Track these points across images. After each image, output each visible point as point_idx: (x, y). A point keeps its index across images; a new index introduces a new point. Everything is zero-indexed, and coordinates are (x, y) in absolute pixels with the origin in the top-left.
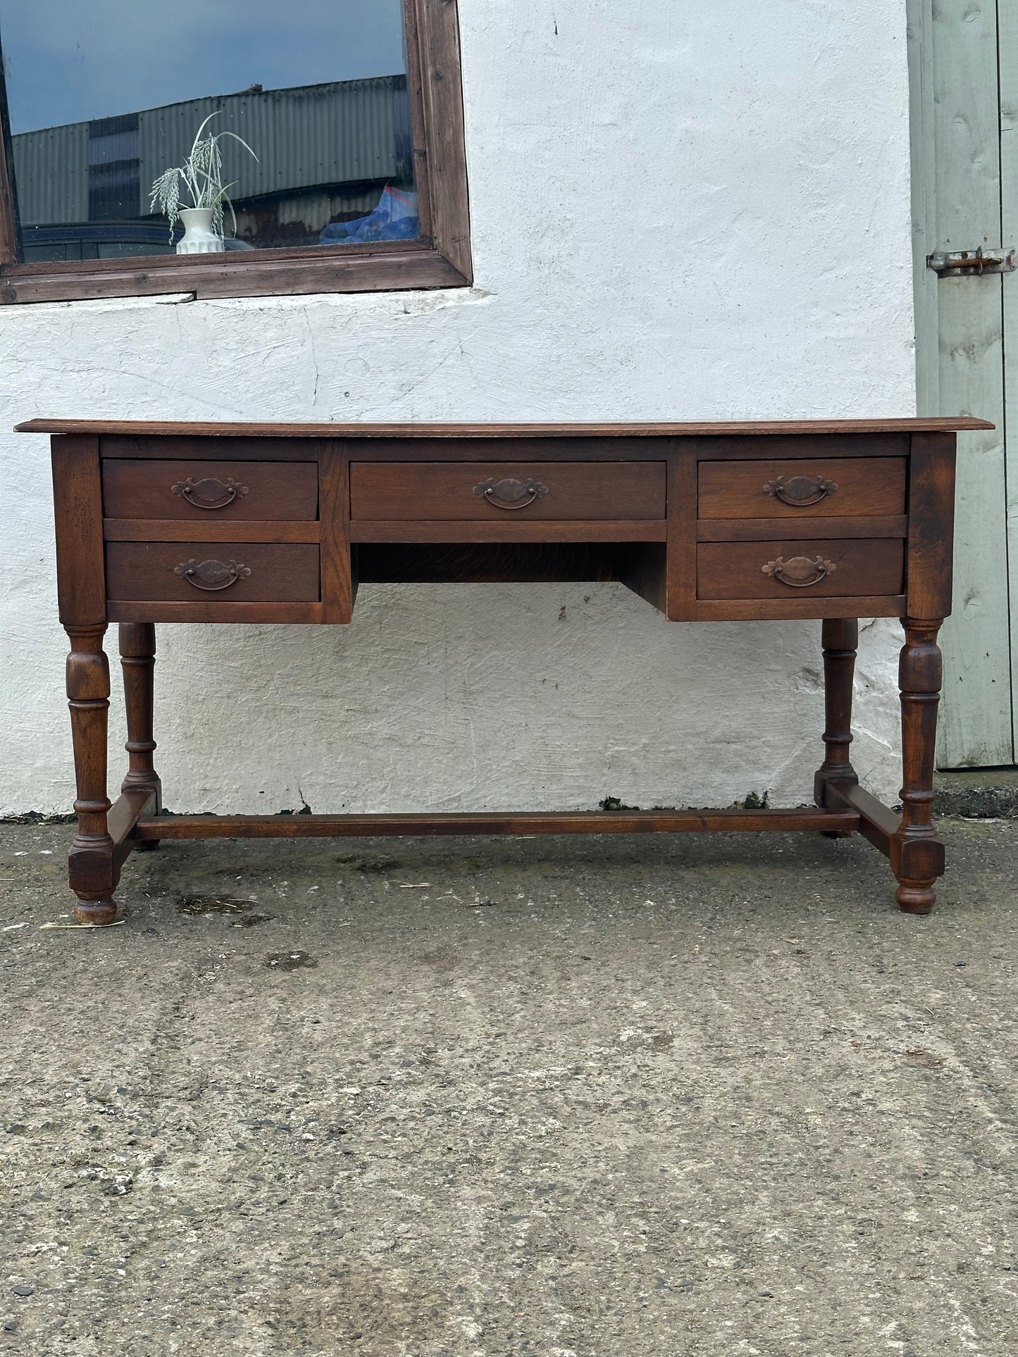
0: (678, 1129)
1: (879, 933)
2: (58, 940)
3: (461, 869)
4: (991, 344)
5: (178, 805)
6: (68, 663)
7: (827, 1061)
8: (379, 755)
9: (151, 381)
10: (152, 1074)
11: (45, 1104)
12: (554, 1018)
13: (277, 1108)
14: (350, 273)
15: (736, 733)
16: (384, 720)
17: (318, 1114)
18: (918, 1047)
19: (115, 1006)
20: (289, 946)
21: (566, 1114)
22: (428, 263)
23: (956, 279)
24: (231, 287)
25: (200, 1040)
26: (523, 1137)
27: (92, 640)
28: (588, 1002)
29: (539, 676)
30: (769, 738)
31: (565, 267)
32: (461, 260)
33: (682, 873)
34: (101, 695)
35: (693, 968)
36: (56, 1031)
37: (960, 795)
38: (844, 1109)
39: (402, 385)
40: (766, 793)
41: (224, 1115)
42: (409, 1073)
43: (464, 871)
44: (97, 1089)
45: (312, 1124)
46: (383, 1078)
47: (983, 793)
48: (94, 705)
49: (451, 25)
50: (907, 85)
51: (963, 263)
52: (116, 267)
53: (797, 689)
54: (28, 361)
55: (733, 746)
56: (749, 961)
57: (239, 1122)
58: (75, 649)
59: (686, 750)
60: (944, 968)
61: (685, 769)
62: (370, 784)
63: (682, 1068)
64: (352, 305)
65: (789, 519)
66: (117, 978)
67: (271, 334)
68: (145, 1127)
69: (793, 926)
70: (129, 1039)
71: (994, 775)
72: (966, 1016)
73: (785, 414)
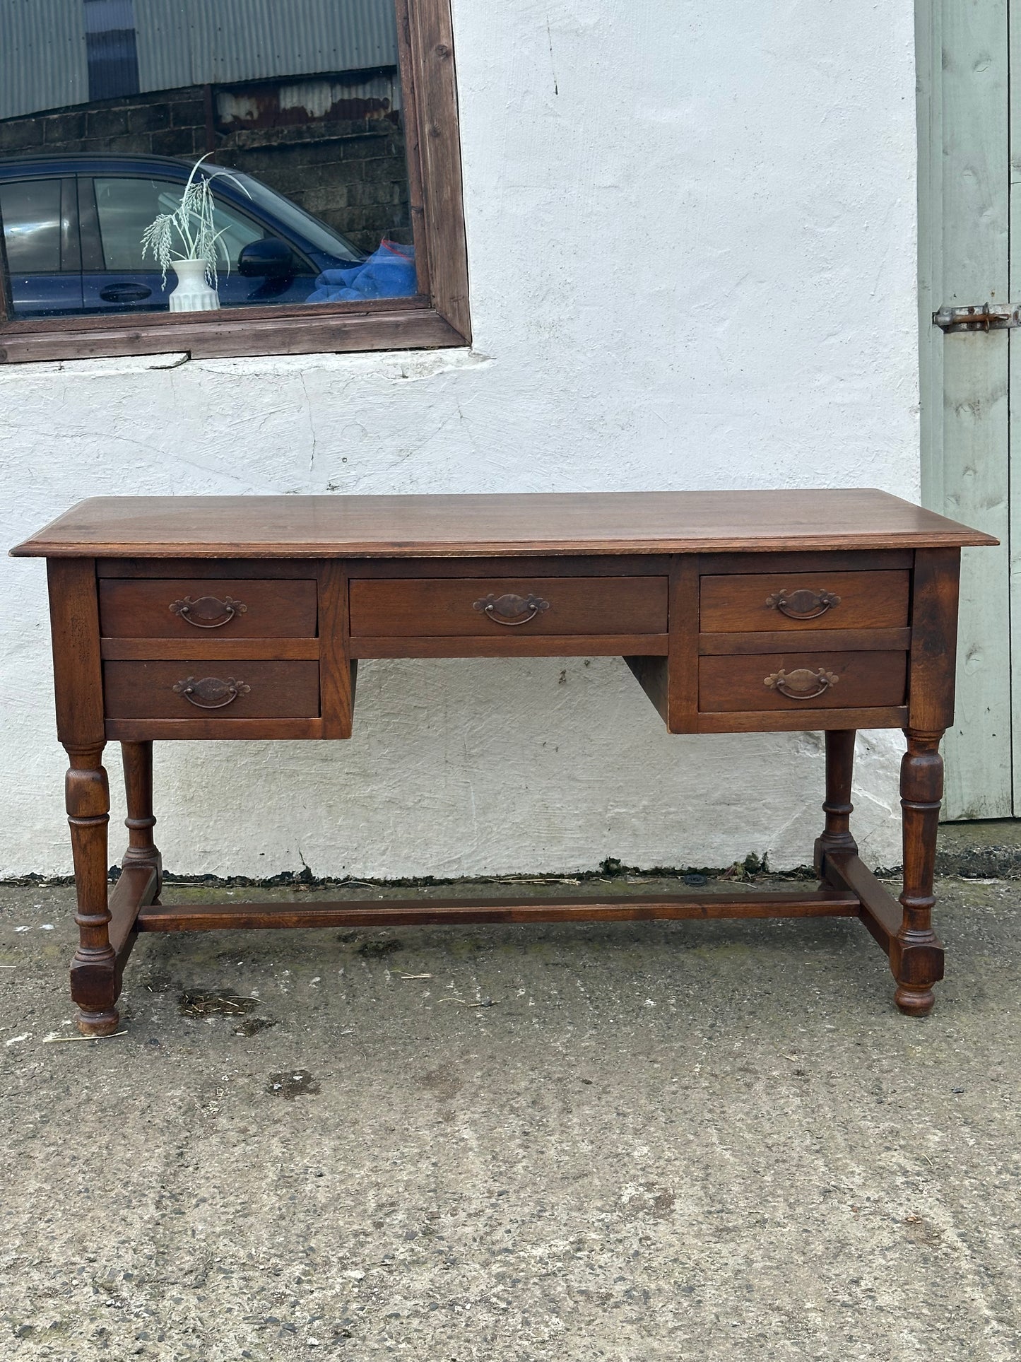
0: (680, 1333)
1: (878, 1045)
2: (61, 1058)
3: (462, 951)
4: (996, 400)
5: (178, 867)
6: (68, 780)
7: (827, 1234)
8: (379, 817)
9: (146, 446)
10: (158, 1252)
11: (52, 1293)
12: (556, 1169)
13: (280, 1299)
14: (347, 332)
15: (736, 795)
16: (384, 783)
17: (323, 1309)
18: (917, 1213)
19: (120, 1153)
20: (291, 1064)
21: (569, 1310)
22: (426, 322)
23: (962, 335)
24: (226, 347)
25: (204, 1200)
26: (526, 1343)
27: (91, 757)
28: (590, 1147)
29: (539, 740)
30: (769, 800)
31: (565, 331)
32: (460, 320)
33: (682, 956)
34: (100, 812)
35: (695, 1096)
36: (61, 1189)
37: (959, 856)
38: (844, 1305)
39: (401, 450)
40: (766, 854)
41: (230, 1310)
42: (412, 1250)
43: (465, 954)
44: (103, 1275)
45: (317, 1323)
46: (386, 1257)
47: (982, 854)
48: (94, 822)
49: (448, 81)
50: (915, 146)
51: (970, 318)
52: (108, 325)
53: (798, 752)
54: (19, 426)
55: (733, 808)
56: (749, 1086)
57: (244, 1319)
58: (74, 766)
59: (686, 812)
60: (943, 1097)
61: (685, 831)
62: (370, 847)
63: (684, 1244)
64: (349, 369)
65: (793, 632)
66: (120, 1109)
67: (267, 399)
68: (152, 1330)
69: (793, 1035)
70: (134, 1203)
71: (993, 829)
72: (964, 1168)
73: (787, 480)
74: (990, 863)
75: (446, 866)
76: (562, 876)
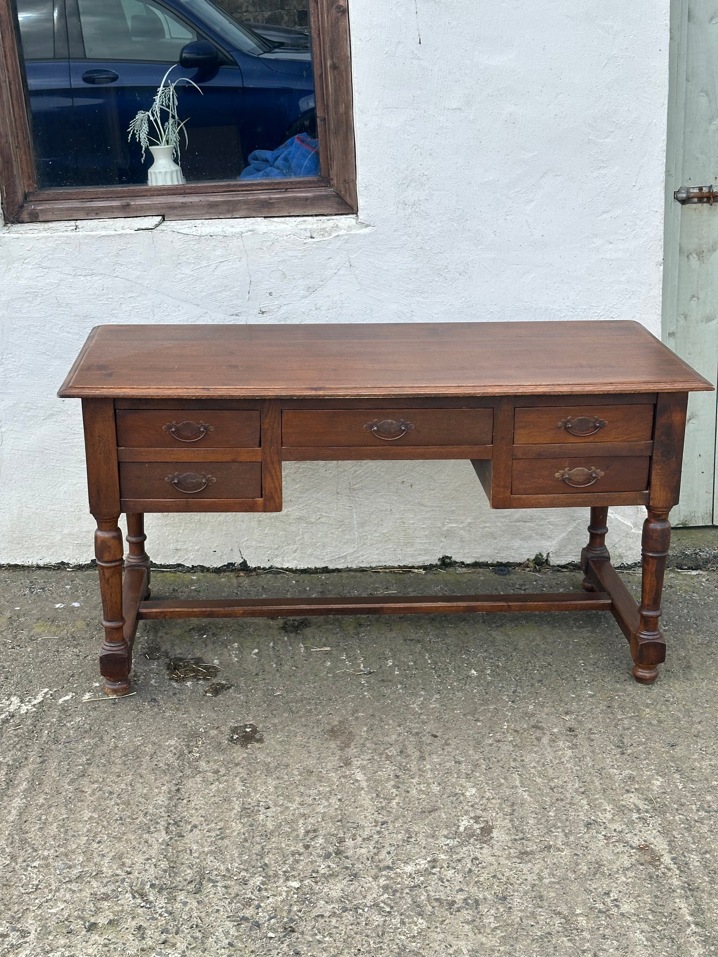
0: (499, 932)
1: (622, 708)
2: (95, 714)
3: (350, 628)
4: (715, 250)
6: (96, 538)
7: (589, 857)
8: (293, 528)
9: (135, 283)
10: (170, 867)
11: (106, 897)
12: (417, 805)
13: (248, 903)
14: (272, 203)
15: (530, 516)
16: (296, 506)
17: (276, 911)
18: (645, 841)
19: (141, 790)
20: (244, 718)
21: (429, 913)
22: (327, 197)
23: (694, 206)
24: (189, 212)
25: (195, 826)
26: (403, 937)
27: (112, 523)
28: (438, 788)
29: (400, 479)
30: (552, 519)
31: (422, 208)
32: (350, 197)
33: (494, 633)
34: (118, 557)
35: (506, 748)
36: (105, 817)
38: (600, 911)
39: (309, 288)
40: (549, 553)
41: (218, 911)
42: (329, 866)
43: (352, 631)
44: (137, 884)
45: (273, 921)
46: (313, 871)
47: (692, 555)
48: (113, 564)
49: (344, 30)
51: (699, 195)
52: (108, 196)
54: (49, 268)
55: (528, 524)
56: (539, 739)
57: (228, 917)
58: (100, 528)
59: (496, 526)
60: (663, 750)
61: (495, 538)
62: (286, 547)
63: (499, 864)
64: (274, 232)
65: (575, 444)
66: (136, 754)
67: (218, 253)
68: (171, 926)
69: (567, 699)
70: (152, 829)
72: (675, 806)
73: (571, 310)
74: (697, 560)
75: (337, 560)
76: (413, 567)
